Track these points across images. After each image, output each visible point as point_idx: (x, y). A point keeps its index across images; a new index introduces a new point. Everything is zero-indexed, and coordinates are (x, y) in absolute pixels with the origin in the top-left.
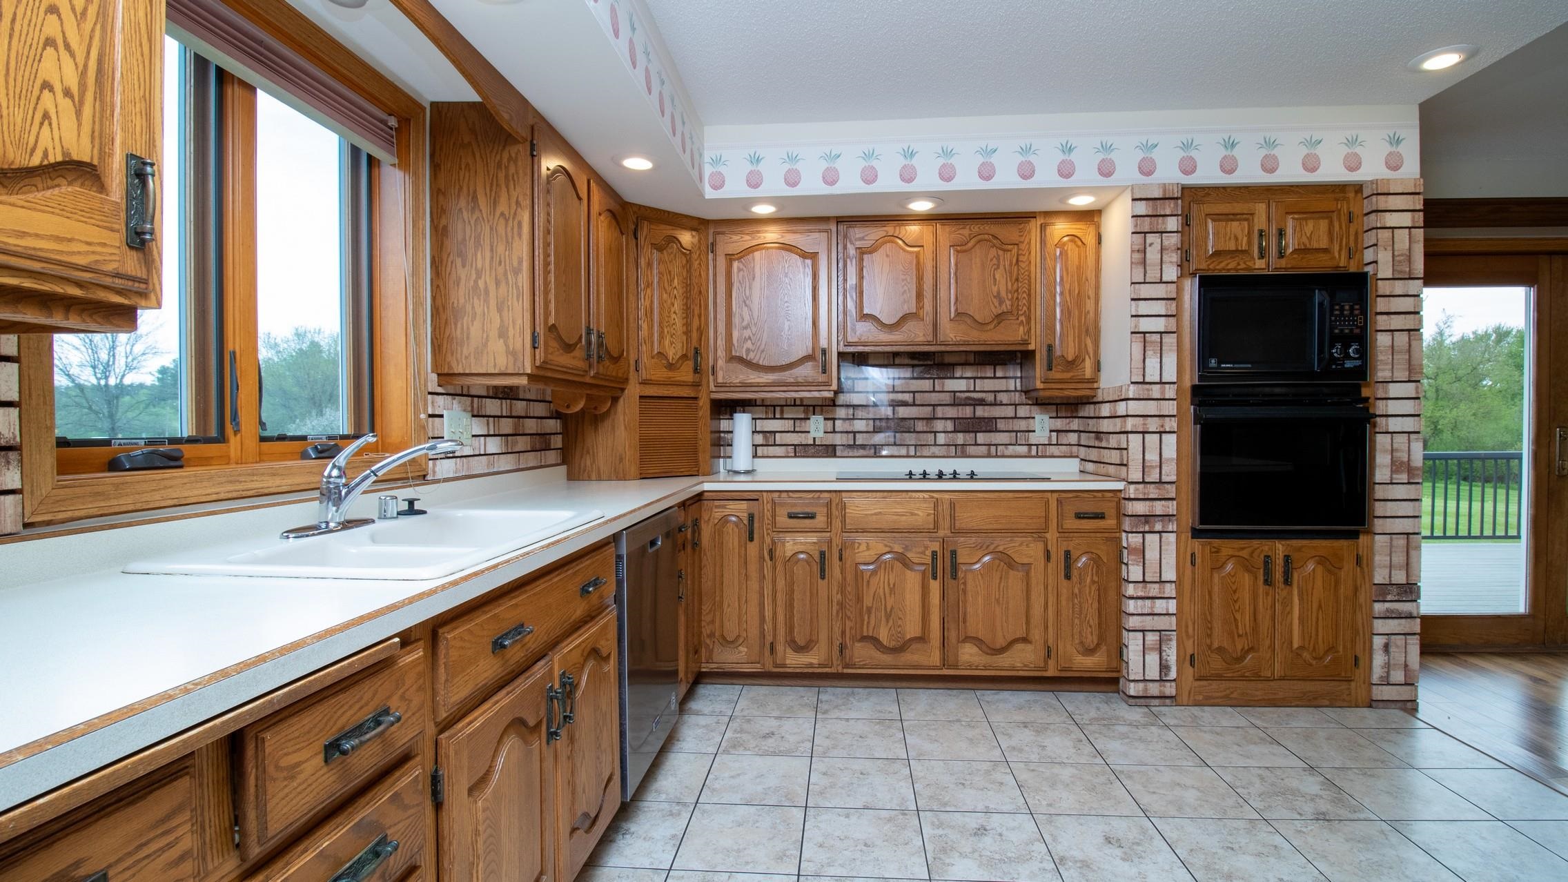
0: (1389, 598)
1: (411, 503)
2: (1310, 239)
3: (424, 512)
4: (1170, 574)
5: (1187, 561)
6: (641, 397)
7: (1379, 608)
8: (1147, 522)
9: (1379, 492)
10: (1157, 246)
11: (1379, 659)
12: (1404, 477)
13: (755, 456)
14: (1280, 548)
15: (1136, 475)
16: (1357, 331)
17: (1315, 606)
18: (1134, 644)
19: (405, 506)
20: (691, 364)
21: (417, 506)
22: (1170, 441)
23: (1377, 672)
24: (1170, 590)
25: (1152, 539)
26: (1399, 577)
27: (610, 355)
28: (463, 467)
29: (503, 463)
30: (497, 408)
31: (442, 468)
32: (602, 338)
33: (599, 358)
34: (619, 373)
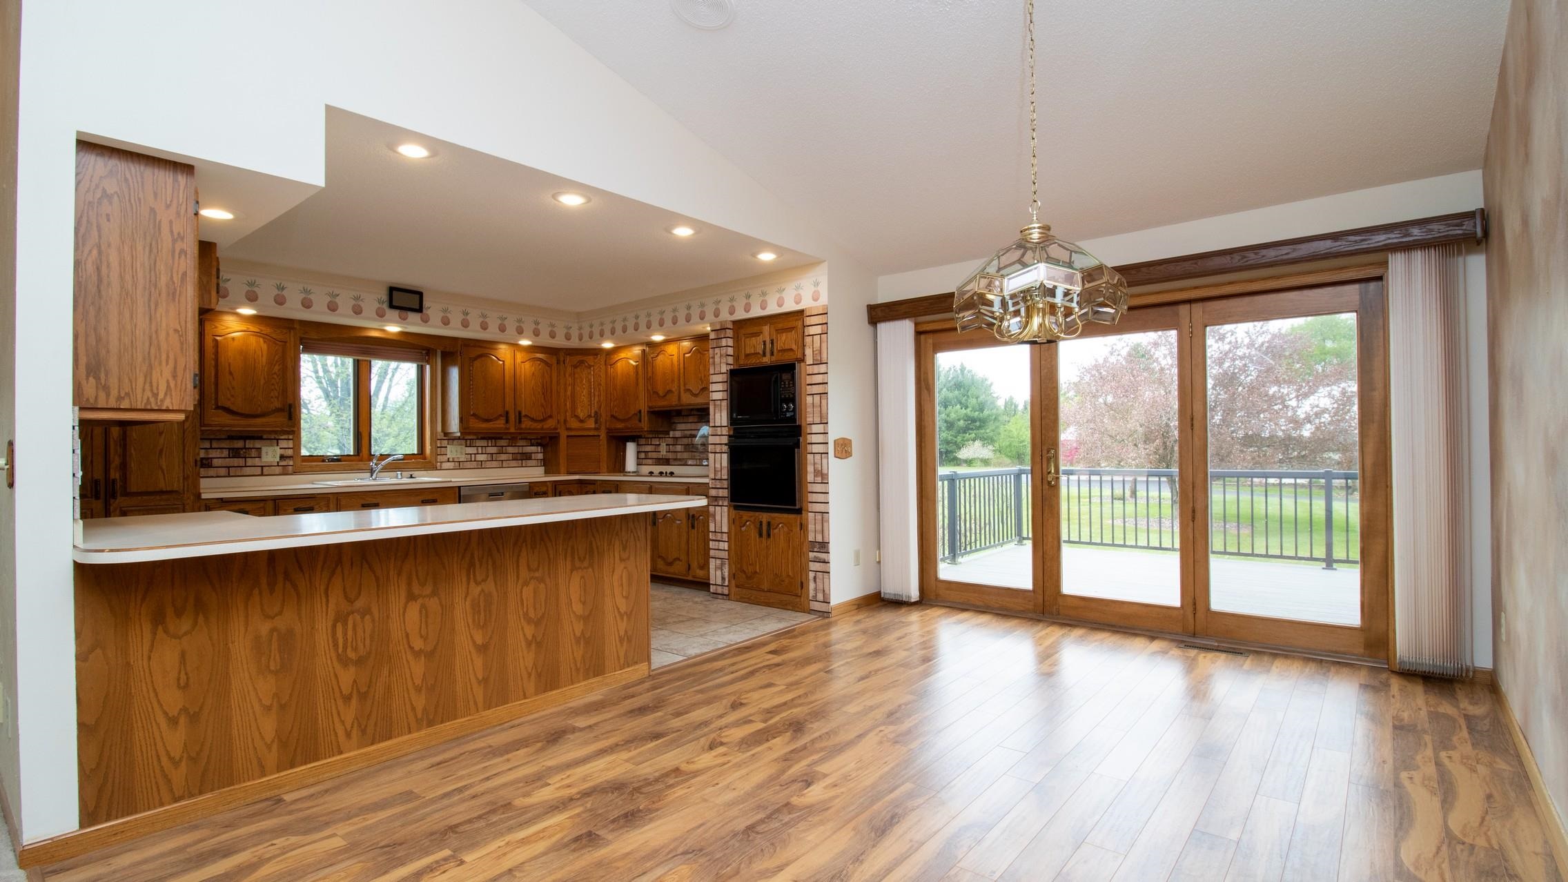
0: (815, 550)
1: (411, 475)
2: (784, 344)
4: (725, 529)
5: (732, 522)
6: (568, 436)
7: (811, 555)
8: (716, 500)
9: (811, 488)
10: (719, 355)
11: (812, 585)
12: (819, 479)
13: (638, 464)
14: (765, 517)
15: (712, 476)
16: (791, 396)
17: (781, 551)
18: (713, 564)
20: (593, 419)
21: (414, 476)
22: (725, 456)
23: (812, 593)
24: (725, 537)
25: (718, 508)
26: (819, 539)
27: (532, 420)
28: (459, 465)
29: (489, 464)
30: (484, 443)
31: (446, 465)
32: (523, 414)
33: (520, 422)
34: (545, 427)
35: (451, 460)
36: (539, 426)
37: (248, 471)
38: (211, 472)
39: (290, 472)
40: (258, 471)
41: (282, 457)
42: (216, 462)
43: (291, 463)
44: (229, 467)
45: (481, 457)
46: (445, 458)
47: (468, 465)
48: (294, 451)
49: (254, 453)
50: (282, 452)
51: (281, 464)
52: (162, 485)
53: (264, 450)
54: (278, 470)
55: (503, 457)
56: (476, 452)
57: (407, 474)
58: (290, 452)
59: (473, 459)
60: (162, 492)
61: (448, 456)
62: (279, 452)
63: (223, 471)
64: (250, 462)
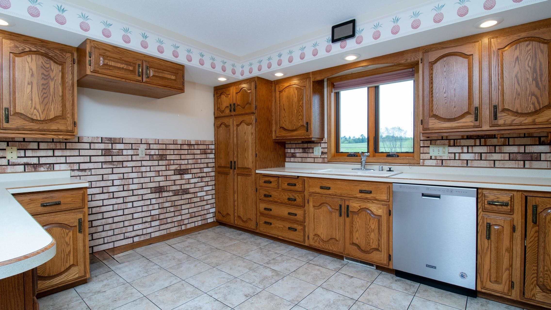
1: (390, 169)
3: (393, 171)
19: (389, 169)
21: (391, 169)
27: (517, 114)
28: (442, 162)
29: (476, 163)
30: (471, 142)
31: (427, 162)
32: (500, 108)
33: (496, 118)
34: (537, 120)
35: (433, 158)
36: (529, 120)
37: (309, 160)
38: (296, 160)
39: (326, 162)
40: (312, 160)
41: (322, 153)
42: (298, 155)
43: (326, 156)
44: (302, 158)
45: (465, 156)
46: (428, 156)
47: (452, 163)
48: (328, 150)
49: (311, 151)
50: (322, 150)
51: (322, 157)
52: (246, 166)
53: (315, 149)
54: (320, 160)
55: (496, 156)
56: (460, 151)
57: (386, 167)
58: (326, 150)
59: (457, 158)
60: (246, 168)
61: (431, 155)
62: (321, 150)
63: (300, 160)
64: (310, 155)
